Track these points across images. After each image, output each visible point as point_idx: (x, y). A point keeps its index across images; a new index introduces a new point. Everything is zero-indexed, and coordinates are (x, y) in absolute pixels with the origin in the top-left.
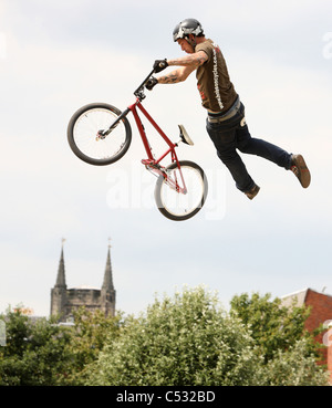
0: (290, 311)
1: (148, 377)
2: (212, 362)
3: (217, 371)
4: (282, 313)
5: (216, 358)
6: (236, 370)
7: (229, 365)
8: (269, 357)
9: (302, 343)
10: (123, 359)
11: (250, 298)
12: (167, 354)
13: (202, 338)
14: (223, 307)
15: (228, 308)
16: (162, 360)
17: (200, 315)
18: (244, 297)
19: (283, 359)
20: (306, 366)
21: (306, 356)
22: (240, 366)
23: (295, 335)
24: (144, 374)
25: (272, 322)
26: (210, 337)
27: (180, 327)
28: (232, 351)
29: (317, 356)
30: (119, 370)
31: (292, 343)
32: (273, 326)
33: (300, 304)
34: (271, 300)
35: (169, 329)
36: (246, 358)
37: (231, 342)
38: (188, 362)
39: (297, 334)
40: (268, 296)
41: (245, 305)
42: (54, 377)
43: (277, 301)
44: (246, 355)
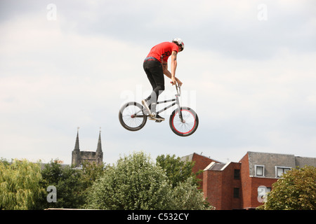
0: (185, 163)
1: (117, 194)
2: (147, 188)
3: (150, 192)
4: (181, 164)
5: (149, 185)
6: (159, 191)
7: (156, 189)
8: (175, 185)
9: (190, 179)
10: (105, 186)
11: (165, 157)
12: (126, 183)
13: (143, 176)
14: (153, 161)
15: (155, 162)
16: (123, 186)
17: (142, 165)
18: (163, 156)
19: (181, 186)
20: (192, 190)
21: (192, 185)
22: (161, 189)
23: (187, 175)
24: (115, 193)
25: (176, 168)
26: (146, 175)
27: (132, 171)
28: (157, 182)
29: (197, 185)
30: (103, 191)
31: (186, 179)
32: (177, 170)
33: (190, 160)
34: (176, 158)
35: (127, 171)
36: (164, 186)
37: (157, 178)
38: (136, 187)
39: (188, 174)
40: (174, 156)
41: (163, 161)
42: (73, 193)
43: (179, 158)
44: (164, 184)
